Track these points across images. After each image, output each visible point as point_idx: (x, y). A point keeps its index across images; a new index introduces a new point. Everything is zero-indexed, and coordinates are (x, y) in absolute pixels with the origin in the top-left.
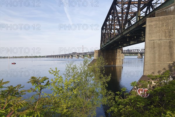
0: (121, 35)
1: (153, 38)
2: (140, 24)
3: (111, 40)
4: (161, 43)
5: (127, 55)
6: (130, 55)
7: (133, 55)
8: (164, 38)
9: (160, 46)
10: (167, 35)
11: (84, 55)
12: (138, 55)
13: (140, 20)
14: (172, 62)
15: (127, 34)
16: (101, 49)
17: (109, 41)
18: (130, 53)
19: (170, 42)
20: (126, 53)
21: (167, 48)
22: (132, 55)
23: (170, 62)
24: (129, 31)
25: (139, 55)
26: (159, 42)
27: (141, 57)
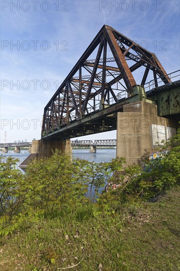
0: (79, 122)
1: (124, 133)
2: (104, 114)
3: (61, 127)
4: (131, 138)
5: (76, 149)
6: (79, 149)
7: (83, 149)
8: (133, 133)
9: (130, 140)
10: (136, 130)
11: (6, 148)
12: (90, 149)
13: (104, 109)
14: (140, 157)
15: (87, 122)
16: (42, 139)
17: (58, 128)
18: (79, 145)
19: (138, 137)
20: (74, 144)
21: (136, 143)
22: (82, 147)
23: (138, 157)
24: (89, 119)
25: (92, 148)
26: (129, 137)
27: (94, 151)
